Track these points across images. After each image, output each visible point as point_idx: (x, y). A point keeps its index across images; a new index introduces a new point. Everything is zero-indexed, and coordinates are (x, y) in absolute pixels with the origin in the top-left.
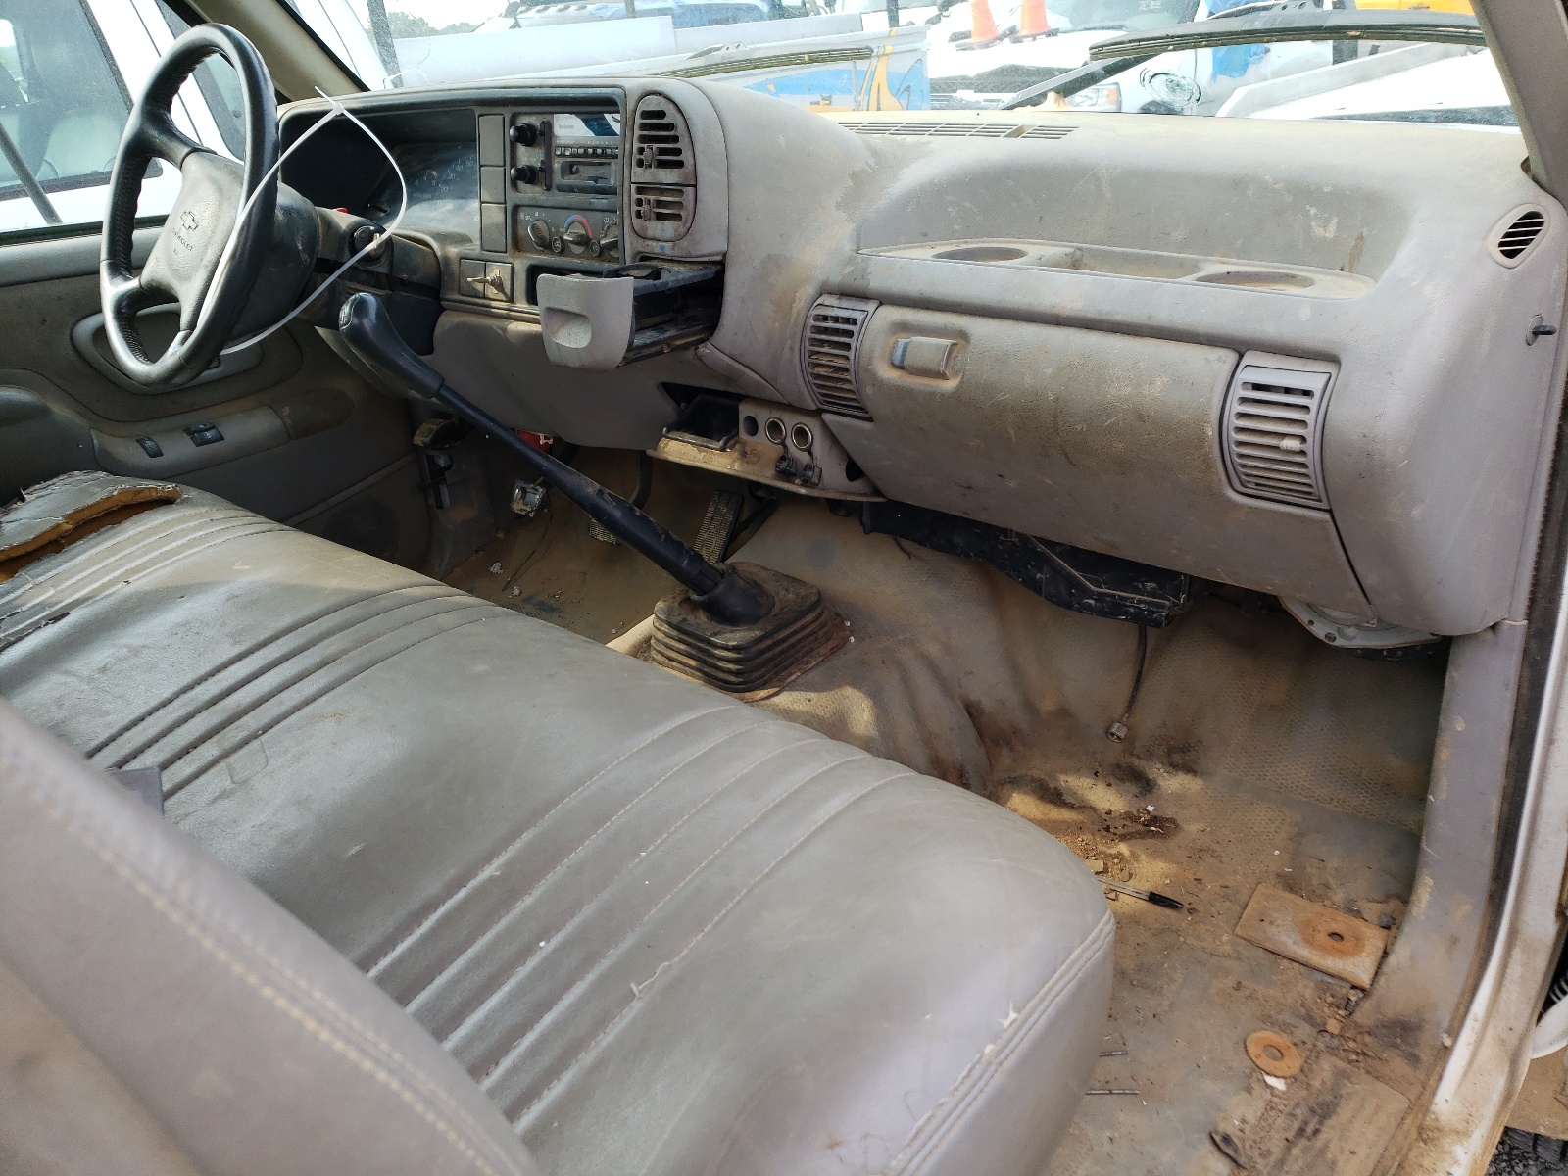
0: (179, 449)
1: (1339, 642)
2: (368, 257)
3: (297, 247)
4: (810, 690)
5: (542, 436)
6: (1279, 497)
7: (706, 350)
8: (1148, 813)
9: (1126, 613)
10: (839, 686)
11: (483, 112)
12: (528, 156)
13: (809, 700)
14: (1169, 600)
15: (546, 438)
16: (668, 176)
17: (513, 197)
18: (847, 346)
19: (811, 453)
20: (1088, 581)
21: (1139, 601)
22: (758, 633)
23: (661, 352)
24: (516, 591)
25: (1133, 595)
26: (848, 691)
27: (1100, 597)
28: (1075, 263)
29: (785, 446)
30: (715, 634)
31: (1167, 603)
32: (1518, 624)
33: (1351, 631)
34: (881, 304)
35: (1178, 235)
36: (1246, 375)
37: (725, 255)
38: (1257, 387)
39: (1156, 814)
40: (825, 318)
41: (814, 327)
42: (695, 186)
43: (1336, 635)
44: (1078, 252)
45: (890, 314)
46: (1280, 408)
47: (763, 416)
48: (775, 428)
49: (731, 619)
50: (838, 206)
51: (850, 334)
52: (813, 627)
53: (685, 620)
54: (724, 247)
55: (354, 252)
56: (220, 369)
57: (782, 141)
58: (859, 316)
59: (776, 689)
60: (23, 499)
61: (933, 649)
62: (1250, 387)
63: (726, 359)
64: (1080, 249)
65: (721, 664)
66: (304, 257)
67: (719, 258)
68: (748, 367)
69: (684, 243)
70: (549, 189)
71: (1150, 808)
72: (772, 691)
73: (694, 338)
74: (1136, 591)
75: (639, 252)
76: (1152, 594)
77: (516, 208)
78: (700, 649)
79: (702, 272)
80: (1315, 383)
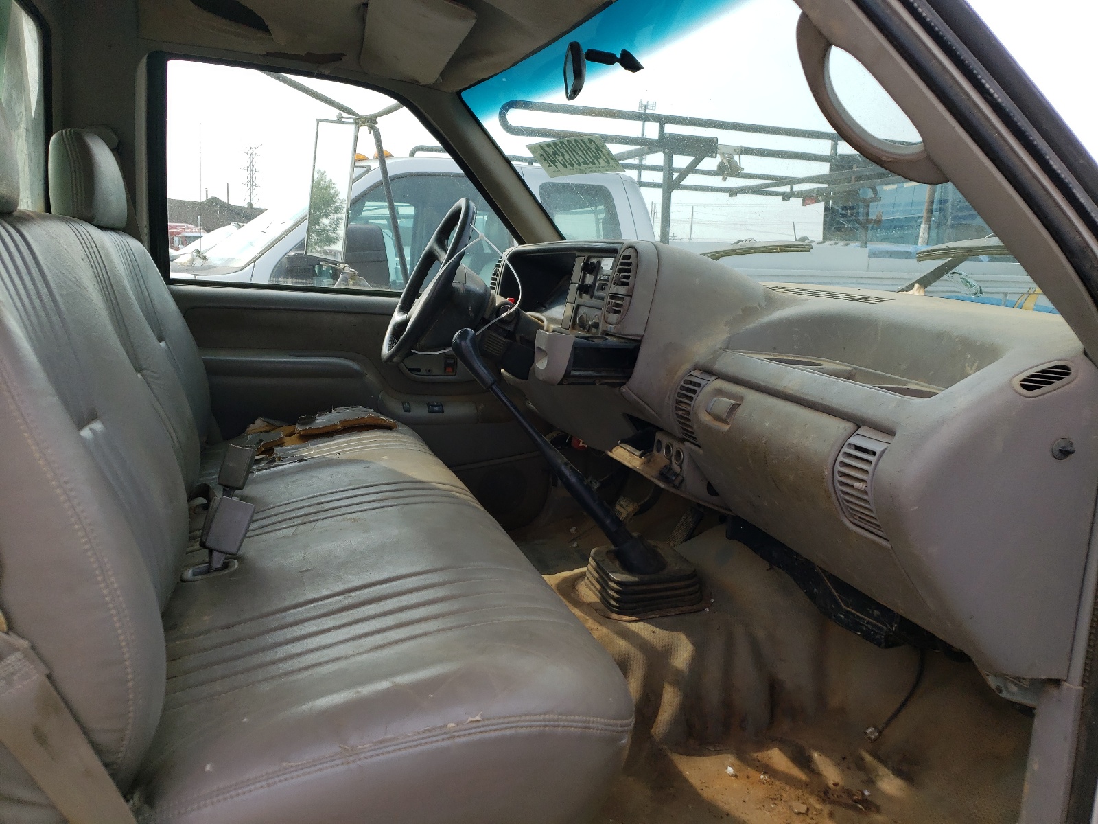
0: (420, 412)
1: (1004, 695)
2: (502, 320)
3: (468, 309)
4: (658, 627)
5: (581, 442)
6: (869, 528)
7: (624, 389)
8: (863, 794)
9: (861, 631)
10: (679, 631)
11: (579, 255)
12: (589, 279)
13: (653, 632)
14: (886, 626)
15: (583, 443)
16: (622, 290)
17: (579, 301)
18: (691, 399)
19: (681, 468)
20: (841, 600)
21: (868, 623)
22: (637, 579)
23: (594, 384)
24: (575, 545)
25: (866, 618)
26: (683, 637)
27: (847, 613)
28: (850, 376)
29: (671, 461)
30: (613, 572)
31: (885, 628)
32: (1074, 687)
33: (1014, 689)
34: (718, 378)
35: (904, 366)
36: (855, 440)
37: (642, 337)
38: (858, 448)
39: (870, 799)
40: (691, 382)
41: (682, 386)
42: (631, 297)
43: (1003, 688)
44: (854, 371)
45: (719, 384)
46: (860, 461)
47: (665, 441)
48: (668, 448)
49: (628, 567)
50: (726, 324)
51: (694, 392)
52: (682, 591)
53: (603, 560)
54: (641, 333)
55: (497, 316)
56: (455, 377)
57: (697, 281)
58: (703, 382)
59: (637, 619)
60: (331, 412)
61: (760, 634)
62: (853, 447)
63: (635, 397)
64: (856, 369)
65: (610, 592)
66: (472, 315)
67: (639, 338)
68: (647, 404)
69: (619, 326)
70: (591, 297)
71: (867, 793)
72: (634, 618)
73: (618, 381)
74: (868, 615)
75: (605, 331)
76: (876, 619)
77: (578, 307)
78: (603, 579)
79: (626, 344)
80: (877, 447)
